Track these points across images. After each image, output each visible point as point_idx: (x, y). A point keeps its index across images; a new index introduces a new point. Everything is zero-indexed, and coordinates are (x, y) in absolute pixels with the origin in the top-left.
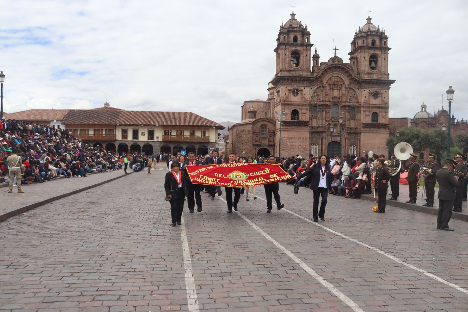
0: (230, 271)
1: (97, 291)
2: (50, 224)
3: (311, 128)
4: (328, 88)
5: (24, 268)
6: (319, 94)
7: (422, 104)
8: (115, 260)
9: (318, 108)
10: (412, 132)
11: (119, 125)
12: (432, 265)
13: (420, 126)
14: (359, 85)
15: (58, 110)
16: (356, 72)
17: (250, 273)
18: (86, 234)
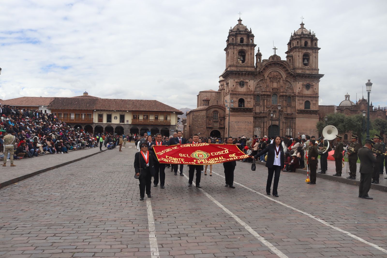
0: (187, 233)
1: (76, 249)
2: (37, 192)
3: (255, 113)
4: (268, 81)
5: (14, 229)
6: (261, 85)
7: (346, 94)
8: (90, 223)
9: (261, 97)
10: (338, 117)
11: (95, 110)
12: (355, 228)
13: (345, 112)
14: (294, 78)
15: (45, 98)
16: (292, 68)
17: (203, 234)
18: (67, 201)
